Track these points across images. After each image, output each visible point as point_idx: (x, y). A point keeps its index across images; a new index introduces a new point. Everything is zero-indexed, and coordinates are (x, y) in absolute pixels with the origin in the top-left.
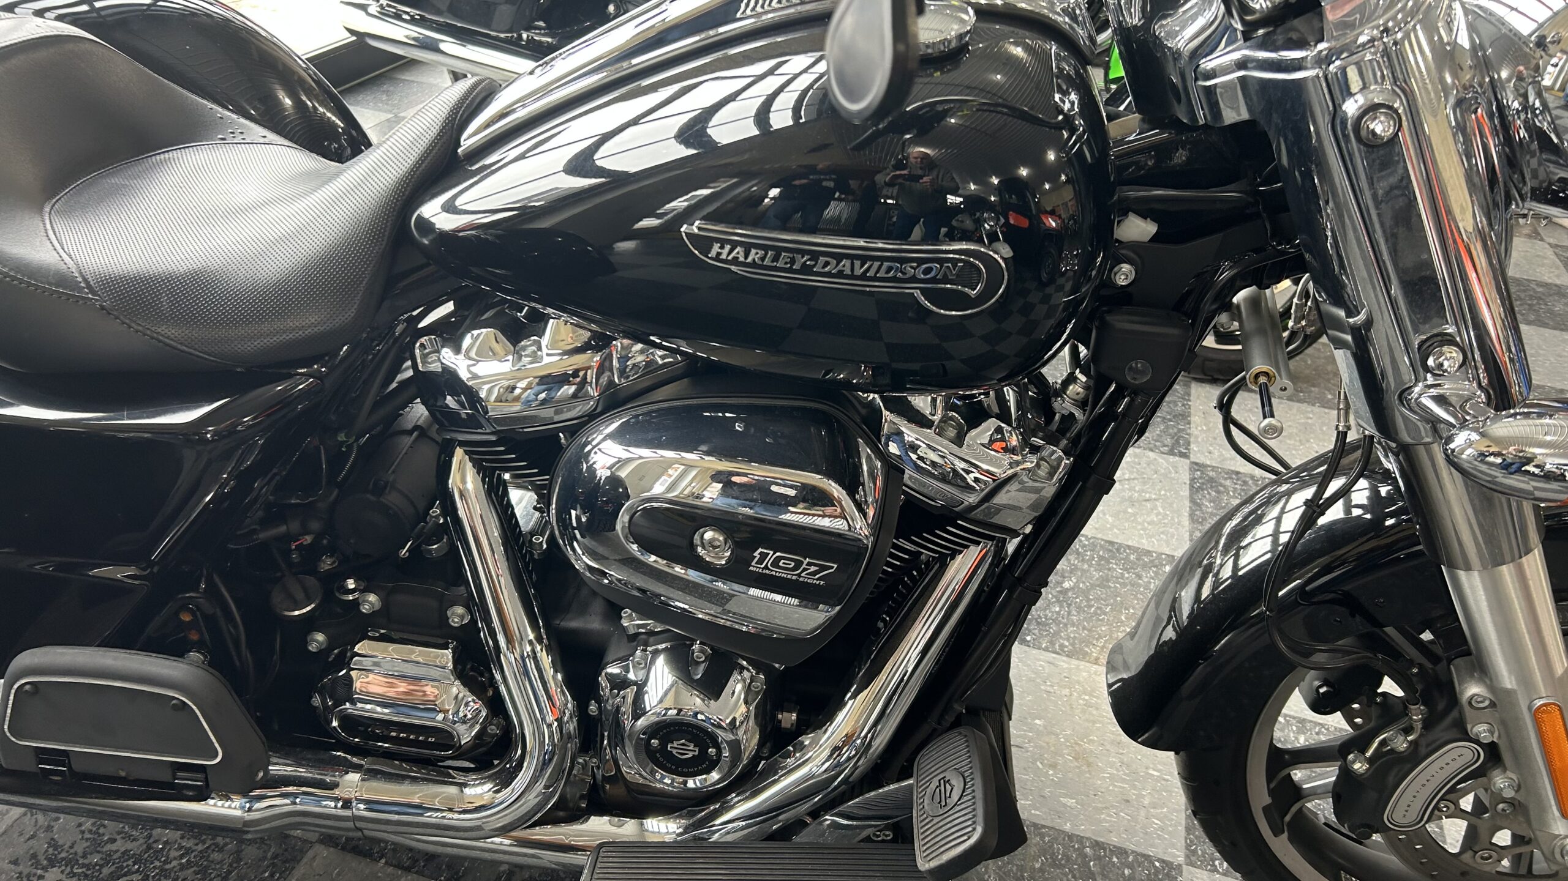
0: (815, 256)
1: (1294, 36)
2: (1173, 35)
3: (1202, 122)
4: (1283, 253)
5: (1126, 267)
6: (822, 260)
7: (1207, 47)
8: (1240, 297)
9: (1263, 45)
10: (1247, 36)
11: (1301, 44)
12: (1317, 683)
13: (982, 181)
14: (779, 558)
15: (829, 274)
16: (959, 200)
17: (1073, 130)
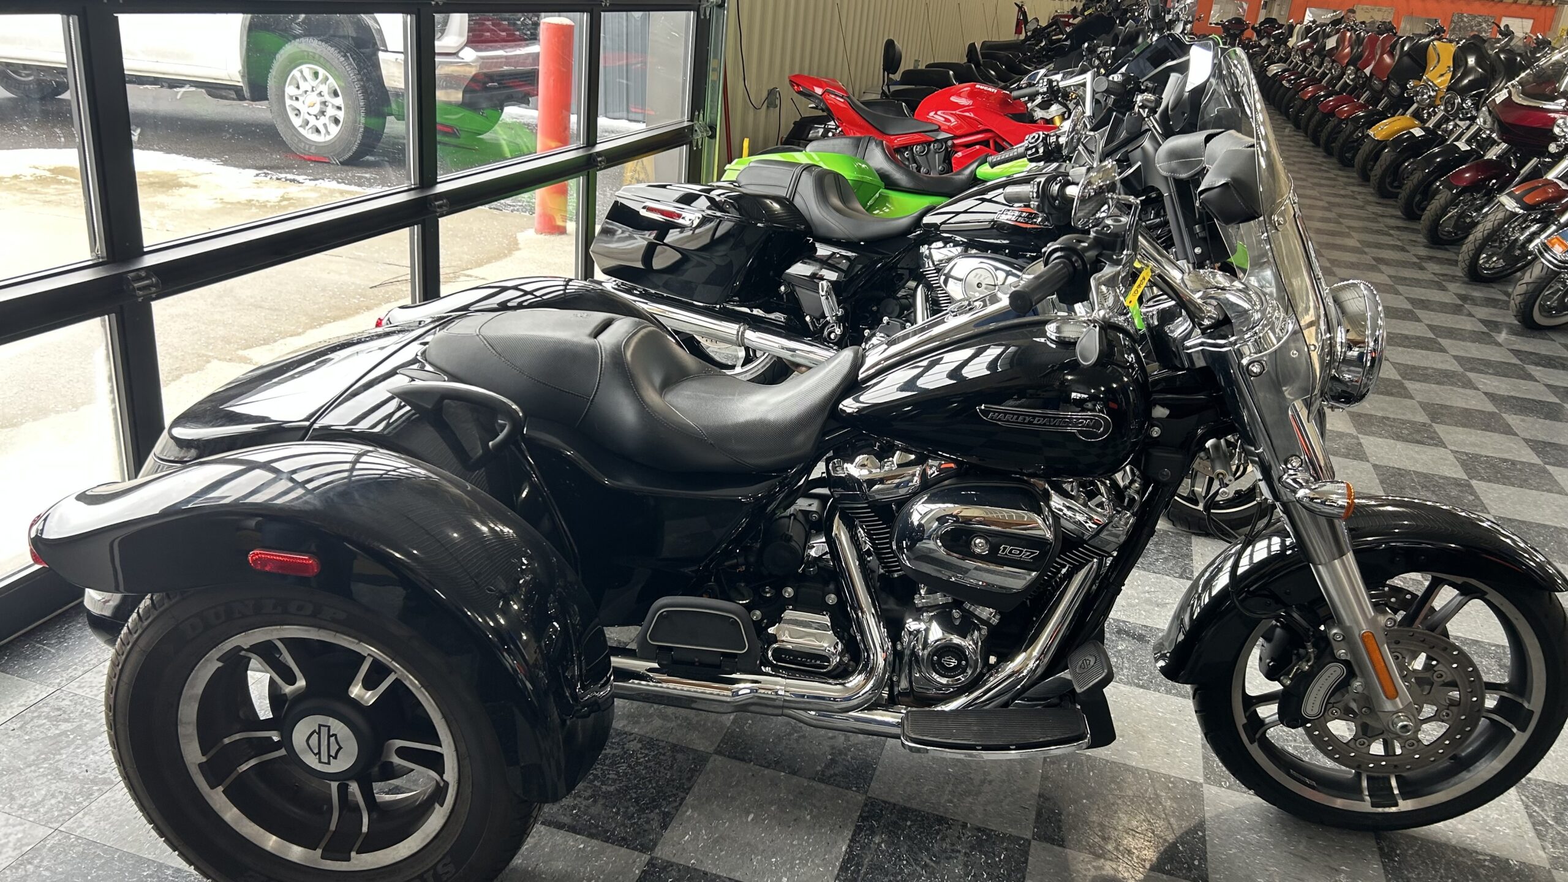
0: (1034, 417)
1: (1222, 333)
2: (1172, 332)
3: (1187, 366)
4: (1226, 422)
5: (1156, 428)
6: (1037, 419)
7: (1188, 336)
8: (1209, 444)
9: (1209, 338)
10: (1203, 333)
11: (1225, 337)
12: (1268, 661)
13: (1097, 388)
14: (1012, 550)
15: (1040, 425)
16: (1086, 396)
17: (1133, 369)
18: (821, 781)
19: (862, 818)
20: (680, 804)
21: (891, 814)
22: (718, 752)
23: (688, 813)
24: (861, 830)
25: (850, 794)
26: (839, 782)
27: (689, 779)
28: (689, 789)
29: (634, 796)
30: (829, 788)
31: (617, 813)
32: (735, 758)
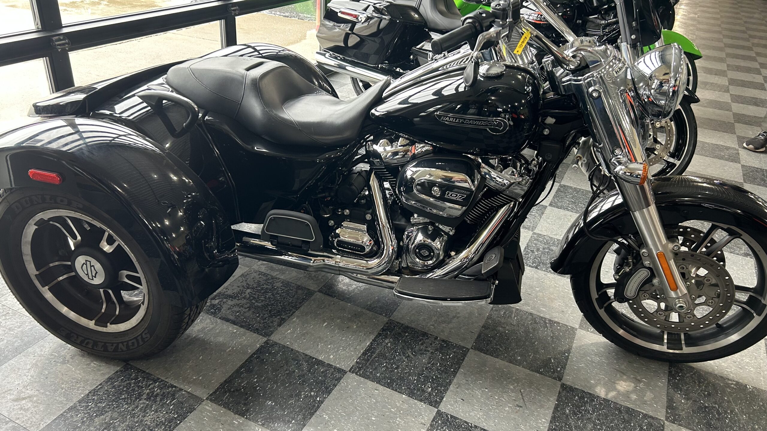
0: (465, 119)
1: (581, 73)
3: (563, 93)
5: (547, 130)
6: (466, 121)
7: (564, 76)
9: (574, 76)
11: (582, 75)
14: (452, 194)
15: (467, 124)
18: (368, 309)
19: (383, 330)
20: (292, 315)
21: (399, 328)
22: (320, 291)
23: (294, 320)
24: (380, 336)
25: (381, 317)
26: (377, 311)
27: (300, 303)
28: (299, 308)
29: (270, 309)
30: (371, 313)
31: (258, 317)
32: (328, 295)
